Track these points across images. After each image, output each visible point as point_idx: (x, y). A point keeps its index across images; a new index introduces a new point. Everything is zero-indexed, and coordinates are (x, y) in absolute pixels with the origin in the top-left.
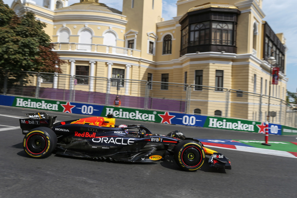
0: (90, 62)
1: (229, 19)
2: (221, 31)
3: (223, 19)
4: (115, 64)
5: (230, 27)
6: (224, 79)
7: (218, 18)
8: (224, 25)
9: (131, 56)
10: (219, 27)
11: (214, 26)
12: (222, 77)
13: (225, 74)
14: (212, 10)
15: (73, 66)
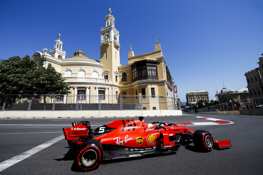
0: (86, 87)
1: (154, 65)
2: (151, 70)
3: (152, 64)
4: (100, 88)
5: (155, 68)
6: (155, 92)
7: (149, 64)
8: (152, 67)
9: (108, 83)
10: (150, 68)
11: (148, 68)
12: (154, 91)
13: (155, 89)
14: (147, 60)
15: (76, 90)
